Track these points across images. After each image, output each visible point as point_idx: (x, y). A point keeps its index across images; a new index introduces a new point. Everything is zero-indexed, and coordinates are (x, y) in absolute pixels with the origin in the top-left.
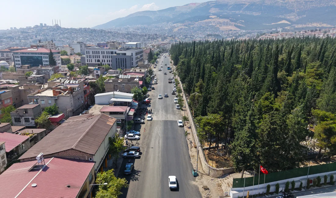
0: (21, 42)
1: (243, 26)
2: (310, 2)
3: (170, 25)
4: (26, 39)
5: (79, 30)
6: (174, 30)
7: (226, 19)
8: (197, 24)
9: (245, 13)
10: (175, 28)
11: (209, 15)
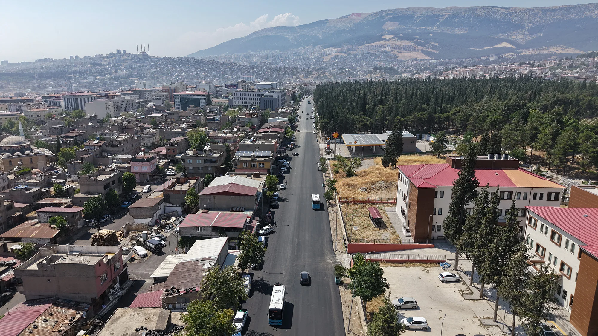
0: (96, 79)
1: (436, 52)
2: (551, 11)
3: (318, 50)
4: (103, 75)
5: (179, 60)
6: (323, 59)
7: (409, 41)
8: (361, 49)
9: (443, 30)
10: (327, 55)
11: (382, 33)
